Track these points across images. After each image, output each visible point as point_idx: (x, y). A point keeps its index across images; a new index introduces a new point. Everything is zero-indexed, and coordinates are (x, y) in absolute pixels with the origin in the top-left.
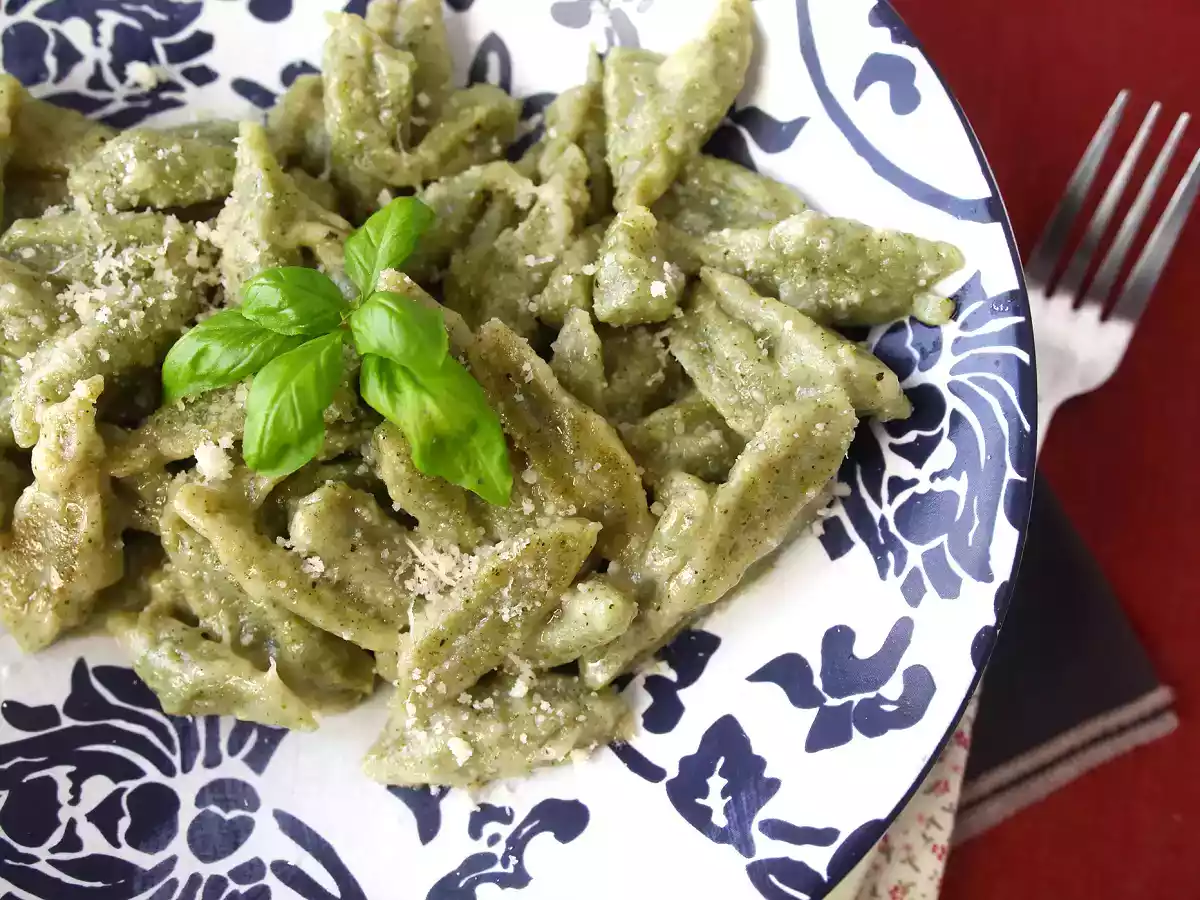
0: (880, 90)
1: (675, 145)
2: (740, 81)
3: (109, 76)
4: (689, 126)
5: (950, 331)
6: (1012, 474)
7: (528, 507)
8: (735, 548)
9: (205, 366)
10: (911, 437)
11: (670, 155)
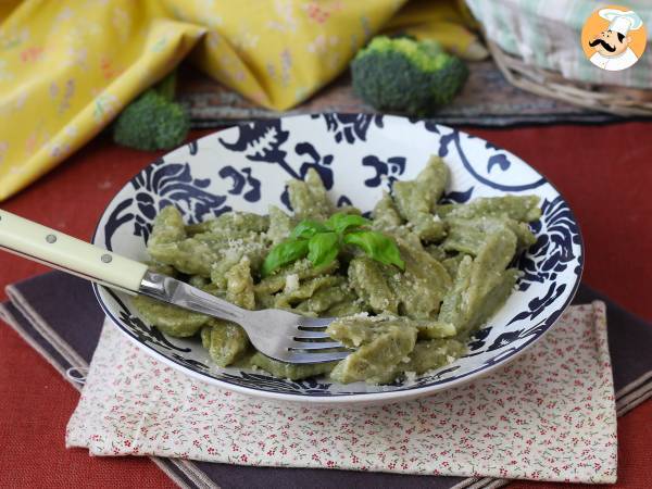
0: (497, 167)
1: (428, 197)
2: (445, 178)
3: (196, 221)
4: (431, 191)
5: (543, 219)
6: (573, 235)
7: (409, 283)
8: (486, 275)
9: (285, 253)
10: (540, 250)
11: (427, 201)
